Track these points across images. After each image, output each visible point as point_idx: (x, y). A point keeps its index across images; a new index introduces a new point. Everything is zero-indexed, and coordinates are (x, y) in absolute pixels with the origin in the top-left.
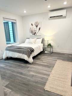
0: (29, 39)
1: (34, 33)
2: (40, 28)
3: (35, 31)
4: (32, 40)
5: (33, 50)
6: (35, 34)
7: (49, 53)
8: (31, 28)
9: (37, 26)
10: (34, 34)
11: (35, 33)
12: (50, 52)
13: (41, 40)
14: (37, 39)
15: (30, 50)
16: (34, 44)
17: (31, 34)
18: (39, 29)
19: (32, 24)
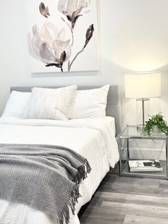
0: (28, 90)
1: (59, 57)
2: (92, 28)
3: (61, 43)
4: (51, 99)
5: (79, 164)
6: (65, 65)
7: (153, 168)
8: (35, 32)
9: (73, 19)
10: (59, 65)
11: (64, 56)
12: (157, 165)
13: (101, 95)
14: (80, 88)
15: (62, 172)
16: (66, 122)
17: (40, 65)
18: (89, 36)
19: (42, 7)
